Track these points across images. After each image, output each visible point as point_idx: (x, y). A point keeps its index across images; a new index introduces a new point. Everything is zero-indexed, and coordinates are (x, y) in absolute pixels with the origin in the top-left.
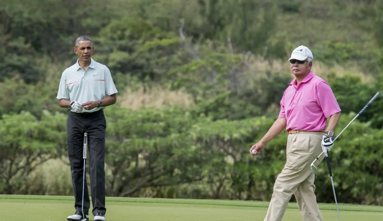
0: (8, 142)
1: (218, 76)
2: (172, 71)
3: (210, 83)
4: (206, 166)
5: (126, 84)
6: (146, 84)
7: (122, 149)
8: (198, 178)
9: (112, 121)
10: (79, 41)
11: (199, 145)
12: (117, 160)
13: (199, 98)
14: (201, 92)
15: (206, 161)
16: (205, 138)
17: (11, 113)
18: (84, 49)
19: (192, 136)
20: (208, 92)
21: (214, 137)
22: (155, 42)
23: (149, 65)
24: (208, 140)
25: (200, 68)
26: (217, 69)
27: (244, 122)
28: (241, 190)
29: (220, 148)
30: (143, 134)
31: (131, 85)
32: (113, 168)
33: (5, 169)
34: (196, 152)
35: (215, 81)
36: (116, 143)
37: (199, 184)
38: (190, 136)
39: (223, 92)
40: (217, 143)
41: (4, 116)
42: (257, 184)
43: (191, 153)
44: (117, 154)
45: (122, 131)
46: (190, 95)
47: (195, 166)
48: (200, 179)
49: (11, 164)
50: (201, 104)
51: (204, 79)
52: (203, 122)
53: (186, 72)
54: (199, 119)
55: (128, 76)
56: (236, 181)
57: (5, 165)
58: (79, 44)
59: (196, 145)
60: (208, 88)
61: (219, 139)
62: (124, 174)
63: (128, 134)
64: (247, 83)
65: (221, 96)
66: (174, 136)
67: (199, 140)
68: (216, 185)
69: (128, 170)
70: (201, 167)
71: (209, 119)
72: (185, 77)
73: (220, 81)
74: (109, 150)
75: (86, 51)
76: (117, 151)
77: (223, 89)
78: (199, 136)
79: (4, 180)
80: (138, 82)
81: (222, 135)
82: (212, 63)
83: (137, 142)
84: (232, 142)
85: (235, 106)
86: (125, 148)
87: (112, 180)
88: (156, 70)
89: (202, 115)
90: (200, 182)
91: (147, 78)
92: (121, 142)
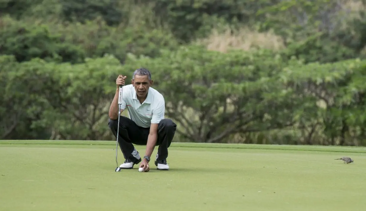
0: (91, 86)
1: (308, 17)
2: (260, 11)
3: (301, 25)
4: (298, 111)
5: (212, 26)
6: (233, 26)
7: (210, 94)
8: (288, 123)
9: (199, 65)
11: (290, 89)
12: (204, 104)
13: (289, 40)
14: (291, 33)
15: (298, 106)
16: (297, 82)
17: (94, 56)
18: (139, 83)
19: (283, 80)
20: (299, 33)
21: (306, 81)
23: (236, 7)
24: (299, 84)
25: (290, 9)
26: (308, 9)
27: (337, 65)
28: (334, 136)
29: (312, 92)
30: (232, 78)
31: (218, 28)
32: (200, 114)
33: (89, 114)
34: (287, 96)
35: (306, 22)
36: (203, 87)
37: (290, 129)
38: (280, 80)
39: (313, 34)
40: (309, 88)
41: (87, 59)
42: (351, 129)
43: (282, 97)
44: (204, 98)
45: (209, 75)
46: (279, 37)
47: (286, 111)
48: (291, 125)
49: (95, 110)
50: (291, 46)
51: (294, 20)
52: (294, 65)
53: (275, 13)
54: (290, 62)
55: (214, 17)
56: (329, 126)
57: (88, 110)
59: (286, 89)
60: (298, 29)
61: (311, 83)
62: (212, 119)
63: (216, 78)
64: (339, 24)
65: (312, 37)
66: (264, 79)
67: (290, 84)
68: (307, 130)
69: (216, 116)
70: (292, 112)
71: (300, 62)
72: (275, 18)
73: (311, 22)
74: (196, 95)
76: (204, 96)
77: (313, 31)
78: (290, 79)
79: (88, 126)
80: (225, 24)
81: (313, 79)
82: (302, 3)
83: (226, 86)
84: (325, 86)
85: (327, 48)
86: (213, 92)
87: (199, 126)
88: (244, 11)
89: (293, 57)
90: (290, 127)
91: (235, 19)
92: (209, 86)
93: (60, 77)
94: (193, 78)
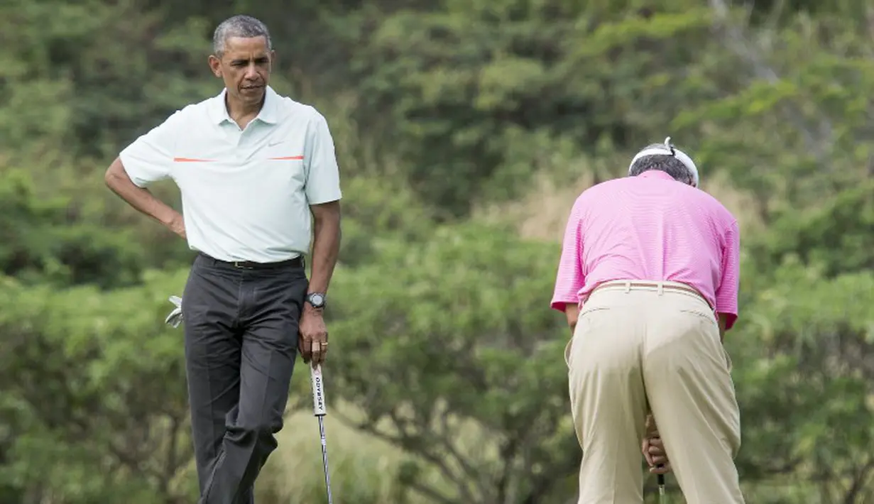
0: (162, 357)
1: (834, 132)
2: (685, 117)
3: (812, 157)
4: (808, 425)
5: (535, 165)
6: (601, 163)
7: (532, 376)
8: (779, 463)
9: (496, 286)
10: (228, 35)
11: (781, 359)
12: (514, 409)
13: (775, 204)
14: (780, 182)
15: (807, 410)
16: (804, 335)
17: (170, 263)
18: (243, 63)
19: (759, 330)
20: (806, 183)
21: (832, 332)
22: (629, 26)
23: (610, 102)
24: (811, 338)
25: (777, 108)
26: (832, 107)
29: (852, 366)
31: (552, 169)
32: (503, 438)
33: (156, 444)
34: (772, 380)
35: (828, 146)
36: (511, 355)
37: (785, 484)
38: (751, 329)
39: (854, 184)
40: (842, 350)
41: (149, 275)
43: (756, 382)
44: (514, 390)
45: (527, 318)
46: (747, 195)
47: (769, 426)
48: (788, 468)
49: (174, 430)
50: (782, 223)
51: (790, 143)
52: (795, 281)
53: (730, 122)
54: (781, 272)
55: (542, 137)
57: (153, 433)
58: (228, 46)
59: (771, 356)
60: (804, 171)
61: (847, 336)
62: (538, 455)
65: (849, 195)
67: (783, 340)
68: (840, 486)
69: (550, 443)
70: (789, 429)
71: (812, 272)
72: (729, 137)
73: (845, 146)
74: (489, 379)
75: (251, 71)
76: (514, 381)
77: (852, 175)
78: (781, 327)
79: (153, 482)
80: (574, 155)
81: (856, 324)
82: (815, 89)
86: (539, 369)
87: (501, 476)
88: (634, 117)
89: (790, 259)
90: (785, 476)
91: (605, 143)
92: (528, 353)
93: (66, 332)
94: (478, 328)
